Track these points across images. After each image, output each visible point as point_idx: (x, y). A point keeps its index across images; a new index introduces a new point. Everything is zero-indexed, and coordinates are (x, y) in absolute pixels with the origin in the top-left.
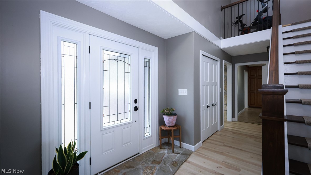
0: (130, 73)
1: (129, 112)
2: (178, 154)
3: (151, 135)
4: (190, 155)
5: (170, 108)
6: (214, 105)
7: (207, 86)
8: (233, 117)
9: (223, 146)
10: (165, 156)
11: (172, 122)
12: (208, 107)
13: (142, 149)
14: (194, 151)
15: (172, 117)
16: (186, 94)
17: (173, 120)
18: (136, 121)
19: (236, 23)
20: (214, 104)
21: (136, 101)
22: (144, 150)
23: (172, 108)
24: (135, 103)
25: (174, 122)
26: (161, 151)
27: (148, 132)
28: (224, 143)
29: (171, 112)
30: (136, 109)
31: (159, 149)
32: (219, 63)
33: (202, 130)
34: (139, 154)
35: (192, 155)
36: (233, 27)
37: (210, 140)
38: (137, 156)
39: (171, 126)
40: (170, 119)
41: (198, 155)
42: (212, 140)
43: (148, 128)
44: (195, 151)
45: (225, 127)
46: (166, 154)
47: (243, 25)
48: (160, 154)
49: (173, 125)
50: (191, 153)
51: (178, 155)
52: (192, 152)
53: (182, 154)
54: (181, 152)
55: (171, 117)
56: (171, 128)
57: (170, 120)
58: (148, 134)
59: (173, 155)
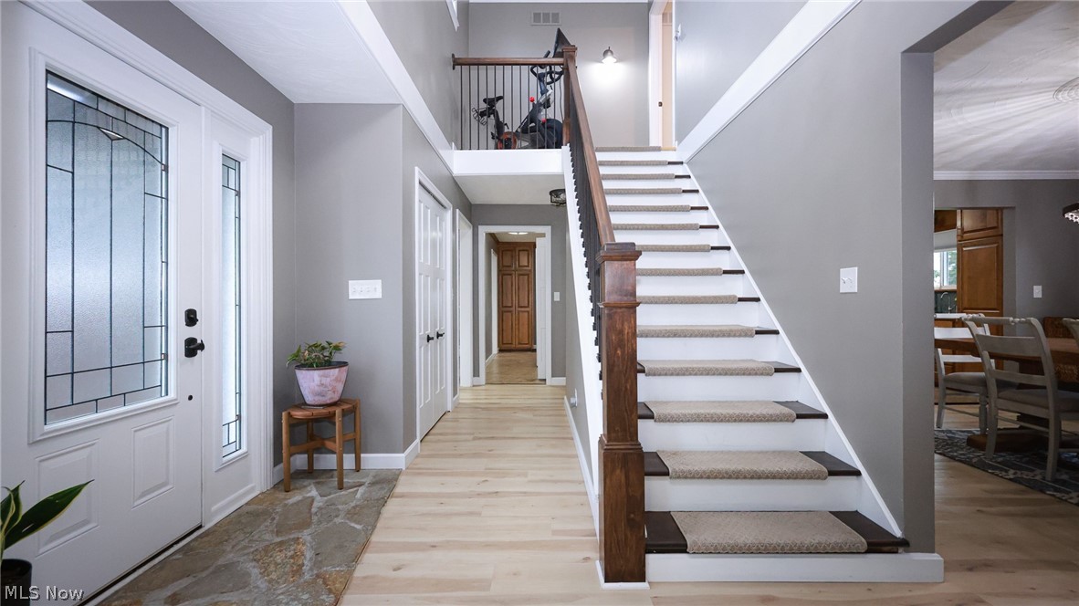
0: (167, 199)
1: (161, 360)
2: (360, 486)
3: (244, 449)
4: (396, 480)
5: (325, 345)
6: (441, 335)
7: (427, 276)
8: (474, 376)
9: (475, 439)
10: (316, 504)
11: (334, 388)
12: (429, 339)
13: (214, 508)
14: (404, 469)
15: (335, 372)
16: (378, 295)
17: (337, 380)
18: (190, 398)
19: (482, 114)
20: (440, 333)
21: (191, 318)
22: (219, 511)
23: (330, 341)
24: (187, 325)
25: (340, 387)
26: (295, 498)
27: (232, 439)
28: (473, 434)
29: (327, 354)
30: (192, 348)
31: (282, 495)
32: (449, 215)
33: (419, 406)
34: (200, 527)
35: (402, 479)
36: (475, 123)
37: (434, 434)
38: (198, 537)
39: (328, 402)
40: (328, 379)
41: (419, 474)
42: (441, 434)
43: (233, 426)
44: (407, 468)
45: (461, 401)
46: (319, 498)
47: (500, 125)
48: (292, 505)
49: (336, 397)
50: (399, 475)
51: (361, 490)
52: (400, 471)
53: (372, 484)
54: (368, 480)
55: (332, 370)
56: (331, 409)
57: (327, 381)
58: (232, 448)
59: (343, 493)
